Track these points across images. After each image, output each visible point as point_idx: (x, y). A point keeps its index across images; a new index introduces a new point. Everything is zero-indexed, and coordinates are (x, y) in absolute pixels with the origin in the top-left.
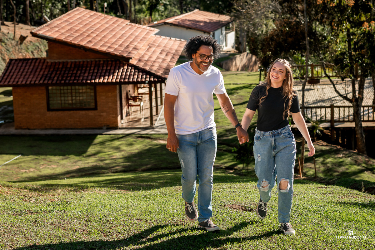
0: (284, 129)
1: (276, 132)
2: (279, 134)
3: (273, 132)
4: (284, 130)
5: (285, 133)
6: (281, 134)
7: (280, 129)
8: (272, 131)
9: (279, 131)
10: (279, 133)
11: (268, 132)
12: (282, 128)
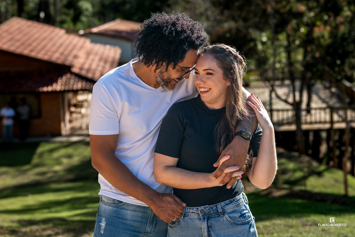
0: (231, 202)
1: (212, 208)
2: (218, 214)
3: (206, 208)
4: (231, 206)
5: (234, 212)
6: (224, 213)
7: (223, 204)
8: (202, 207)
9: (219, 206)
10: (220, 210)
11: (195, 208)
12: (227, 202)
